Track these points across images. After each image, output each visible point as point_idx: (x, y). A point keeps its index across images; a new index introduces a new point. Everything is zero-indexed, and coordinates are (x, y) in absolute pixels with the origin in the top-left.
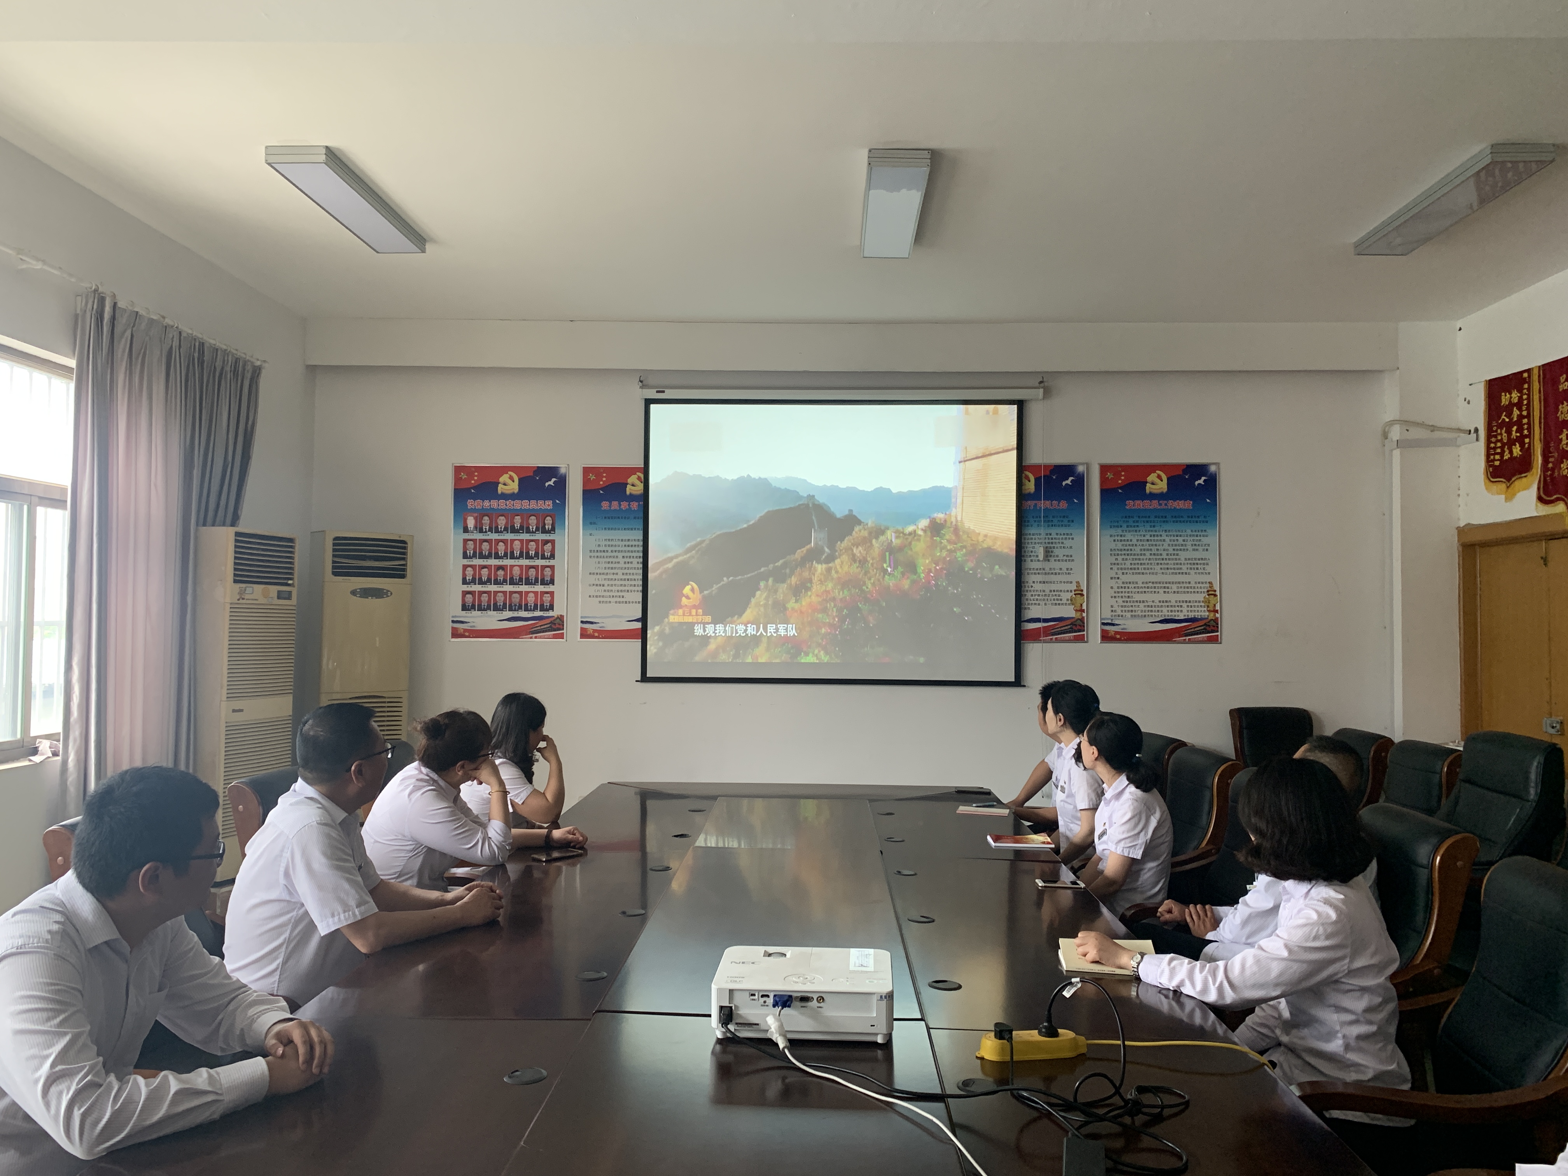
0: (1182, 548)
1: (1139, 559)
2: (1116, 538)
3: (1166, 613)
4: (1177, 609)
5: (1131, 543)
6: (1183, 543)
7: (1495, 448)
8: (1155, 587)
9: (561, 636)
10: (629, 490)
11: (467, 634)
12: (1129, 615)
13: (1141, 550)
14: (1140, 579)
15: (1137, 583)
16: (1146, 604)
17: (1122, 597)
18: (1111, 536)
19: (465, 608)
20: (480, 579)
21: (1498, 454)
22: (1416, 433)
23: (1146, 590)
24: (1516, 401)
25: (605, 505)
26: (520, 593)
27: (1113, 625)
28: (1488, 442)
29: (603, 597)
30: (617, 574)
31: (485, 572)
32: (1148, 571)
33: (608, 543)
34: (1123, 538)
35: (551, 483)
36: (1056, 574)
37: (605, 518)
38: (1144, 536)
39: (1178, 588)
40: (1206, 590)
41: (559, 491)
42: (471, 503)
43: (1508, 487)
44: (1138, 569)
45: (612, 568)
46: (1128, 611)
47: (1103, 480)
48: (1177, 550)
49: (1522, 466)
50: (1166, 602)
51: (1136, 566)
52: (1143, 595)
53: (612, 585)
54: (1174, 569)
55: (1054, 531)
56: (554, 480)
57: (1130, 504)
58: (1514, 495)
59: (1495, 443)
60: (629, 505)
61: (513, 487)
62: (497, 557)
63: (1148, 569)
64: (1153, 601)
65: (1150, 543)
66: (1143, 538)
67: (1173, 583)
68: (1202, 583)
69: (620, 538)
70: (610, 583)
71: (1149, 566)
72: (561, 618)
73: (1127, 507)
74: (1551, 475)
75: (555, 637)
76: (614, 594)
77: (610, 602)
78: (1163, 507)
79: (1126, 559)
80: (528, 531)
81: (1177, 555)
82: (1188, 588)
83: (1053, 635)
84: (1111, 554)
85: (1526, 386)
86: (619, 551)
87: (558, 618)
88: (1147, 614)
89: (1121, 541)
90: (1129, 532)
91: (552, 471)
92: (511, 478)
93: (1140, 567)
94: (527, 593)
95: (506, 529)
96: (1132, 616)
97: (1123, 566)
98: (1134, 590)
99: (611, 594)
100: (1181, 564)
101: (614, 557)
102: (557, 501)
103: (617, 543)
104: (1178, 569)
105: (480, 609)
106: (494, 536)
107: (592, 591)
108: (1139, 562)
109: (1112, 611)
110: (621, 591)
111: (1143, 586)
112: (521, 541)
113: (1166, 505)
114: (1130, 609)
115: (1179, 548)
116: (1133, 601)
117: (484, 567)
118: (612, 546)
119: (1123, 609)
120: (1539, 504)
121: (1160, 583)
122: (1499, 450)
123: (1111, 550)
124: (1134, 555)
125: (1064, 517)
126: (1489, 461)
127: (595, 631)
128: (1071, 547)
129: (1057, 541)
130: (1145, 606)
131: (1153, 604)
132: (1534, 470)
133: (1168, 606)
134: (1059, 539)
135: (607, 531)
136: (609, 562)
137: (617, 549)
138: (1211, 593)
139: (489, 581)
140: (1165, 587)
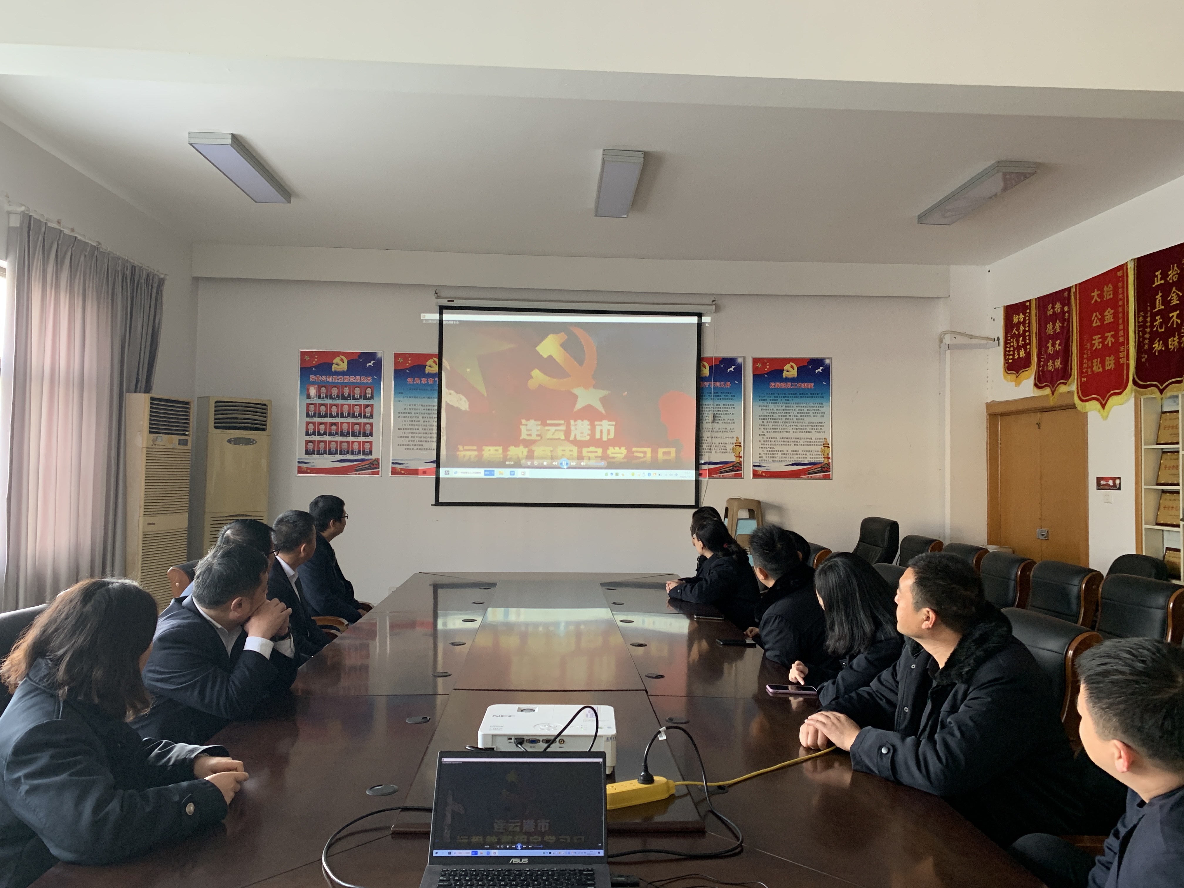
0: (807, 415)
1: (778, 422)
2: (763, 408)
3: (796, 459)
4: (803, 456)
5: (773, 411)
6: (808, 412)
7: (1009, 351)
8: (788, 442)
9: (377, 473)
10: (428, 370)
11: (309, 471)
12: (771, 460)
13: (779, 416)
14: (778, 435)
15: (776, 438)
16: (783, 453)
17: (766, 448)
18: (759, 406)
19: (307, 452)
20: (319, 432)
21: (1011, 355)
22: (960, 340)
23: (783, 443)
24: (1022, 320)
25: (410, 380)
26: (348, 442)
27: (761, 466)
28: (1006, 347)
29: (408, 445)
30: (418, 429)
31: (322, 427)
32: (784, 430)
33: (411, 407)
34: (767, 408)
35: (371, 364)
36: (723, 432)
37: (410, 389)
38: (782, 406)
39: (803, 442)
40: (822, 444)
41: (377, 370)
42: (312, 378)
43: (1017, 377)
44: (777, 429)
45: (414, 425)
46: (771, 457)
47: (755, 368)
48: (803, 416)
49: (1025, 363)
50: (796, 451)
51: (776, 427)
52: (781, 446)
53: (414, 437)
54: (801, 429)
55: (721, 403)
56: (373, 362)
57: (772, 385)
58: (1020, 383)
59: (1009, 348)
60: (427, 380)
61: (344, 366)
62: (331, 416)
63: (784, 429)
64: (787, 451)
65: (785, 411)
66: (780, 408)
67: (800, 439)
68: (820, 439)
69: (421, 404)
70: (413, 435)
71: (785, 427)
72: (377, 460)
73: (771, 387)
74: (1043, 369)
75: (373, 473)
76: (416, 443)
77: (413, 449)
78: (794, 387)
79: (770, 422)
80: (354, 398)
81: (803, 419)
82: (810, 442)
83: (721, 473)
84: (760, 419)
85: (1028, 311)
86: (420, 413)
87: (375, 460)
88: (783, 459)
89: (766, 409)
90: (772, 403)
91: (371, 356)
92: (342, 360)
93: (778, 427)
94: (353, 442)
95: (338, 397)
96: (773, 460)
97: (767, 427)
98: (774, 443)
99: (414, 443)
100: (806, 426)
101: (416, 417)
102: (375, 377)
103: (418, 407)
104: (803, 429)
105: (318, 453)
106: (329, 402)
107: (400, 441)
108: (778, 424)
109: (760, 457)
110: (421, 441)
111: (781, 440)
112: (349, 405)
113: (796, 385)
114: (772, 456)
115: (804, 415)
116: (774, 451)
117: (321, 423)
118: (415, 409)
119: (767, 456)
120: (1036, 389)
121: (791, 438)
122: (1011, 353)
123: (760, 416)
124: (775, 419)
125: (729, 393)
126: (1005, 359)
127: (402, 469)
128: (733, 414)
129: (724, 409)
130: (782, 454)
131: (787, 453)
132: (1032, 367)
133: (797, 454)
134: (725, 408)
135: (411, 399)
136: (412, 421)
137: (418, 411)
138: (826, 446)
139: (325, 433)
140: (795, 441)
